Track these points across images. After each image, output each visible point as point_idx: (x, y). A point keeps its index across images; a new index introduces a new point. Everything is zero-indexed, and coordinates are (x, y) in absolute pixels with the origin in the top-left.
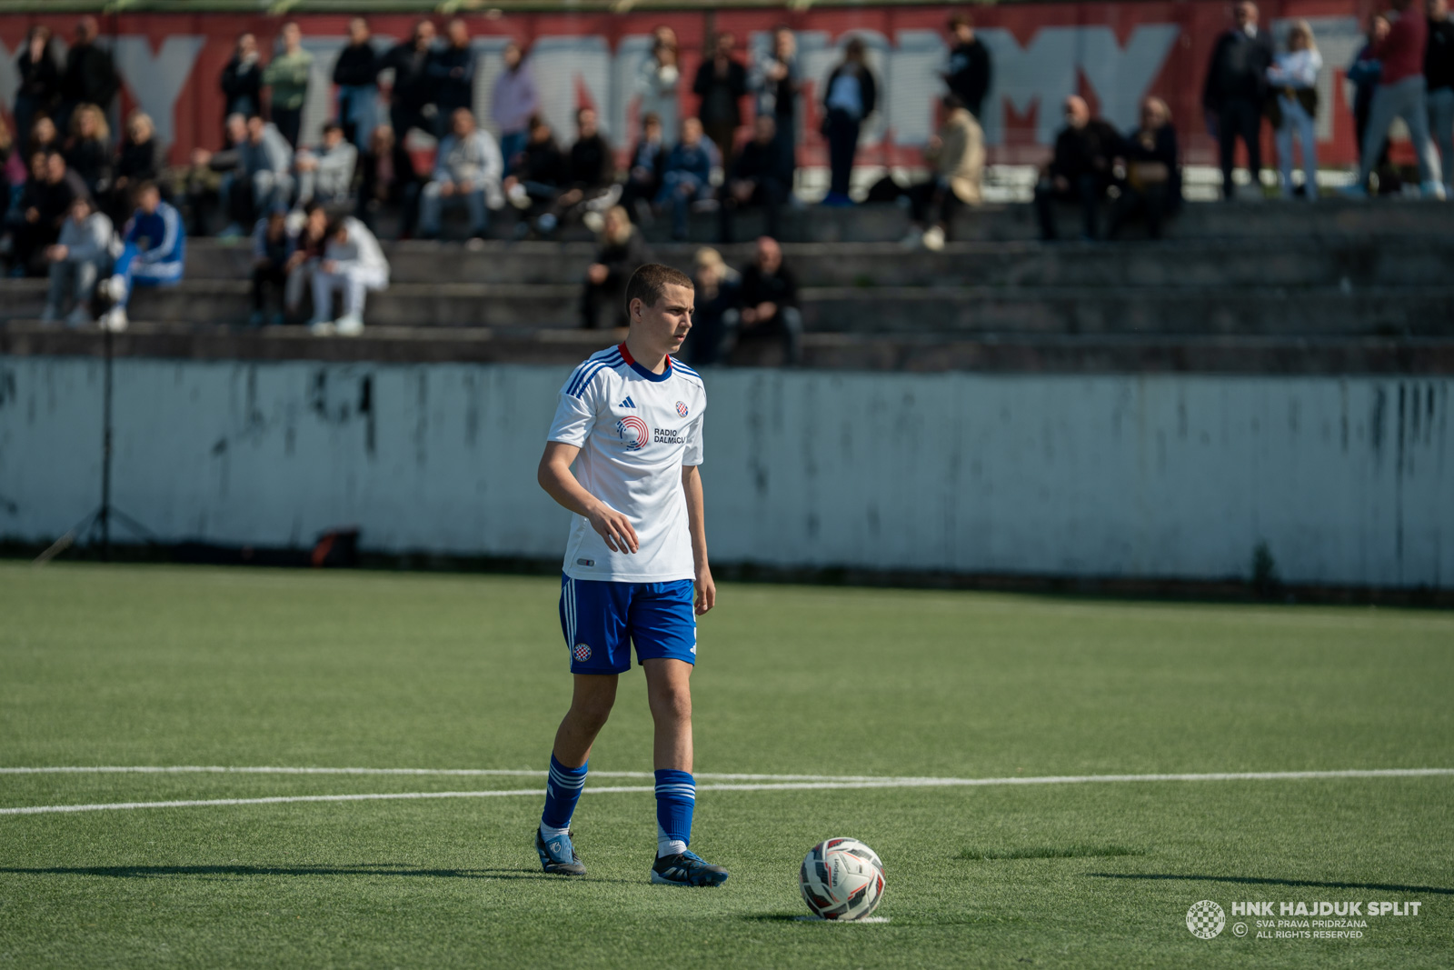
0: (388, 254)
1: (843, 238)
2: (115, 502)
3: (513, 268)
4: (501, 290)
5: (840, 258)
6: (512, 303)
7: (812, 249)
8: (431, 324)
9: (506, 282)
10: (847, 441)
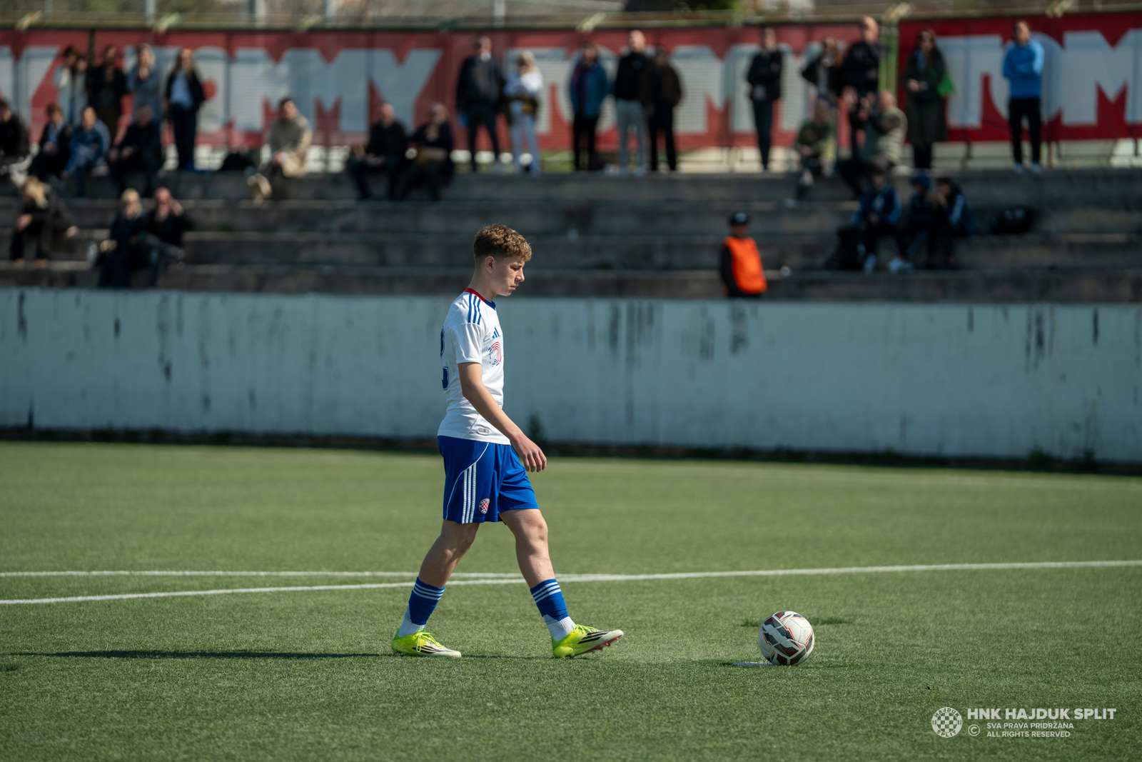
10: (232, 342)
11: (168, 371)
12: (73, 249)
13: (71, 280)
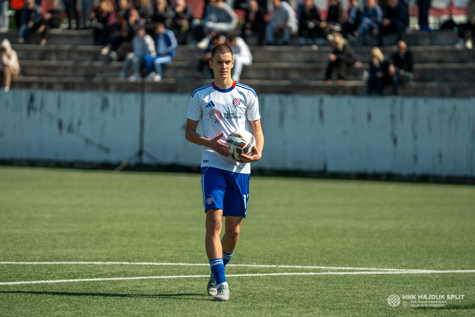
0: (252, 52)
1: (432, 44)
2: (146, 149)
3: (301, 56)
4: (295, 65)
5: (430, 52)
6: (300, 70)
7: (419, 49)
8: (268, 78)
9: (297, 62)
10: (429, 125)
11: (395, 141)
12: (357, 74)
13: (354, 92)
